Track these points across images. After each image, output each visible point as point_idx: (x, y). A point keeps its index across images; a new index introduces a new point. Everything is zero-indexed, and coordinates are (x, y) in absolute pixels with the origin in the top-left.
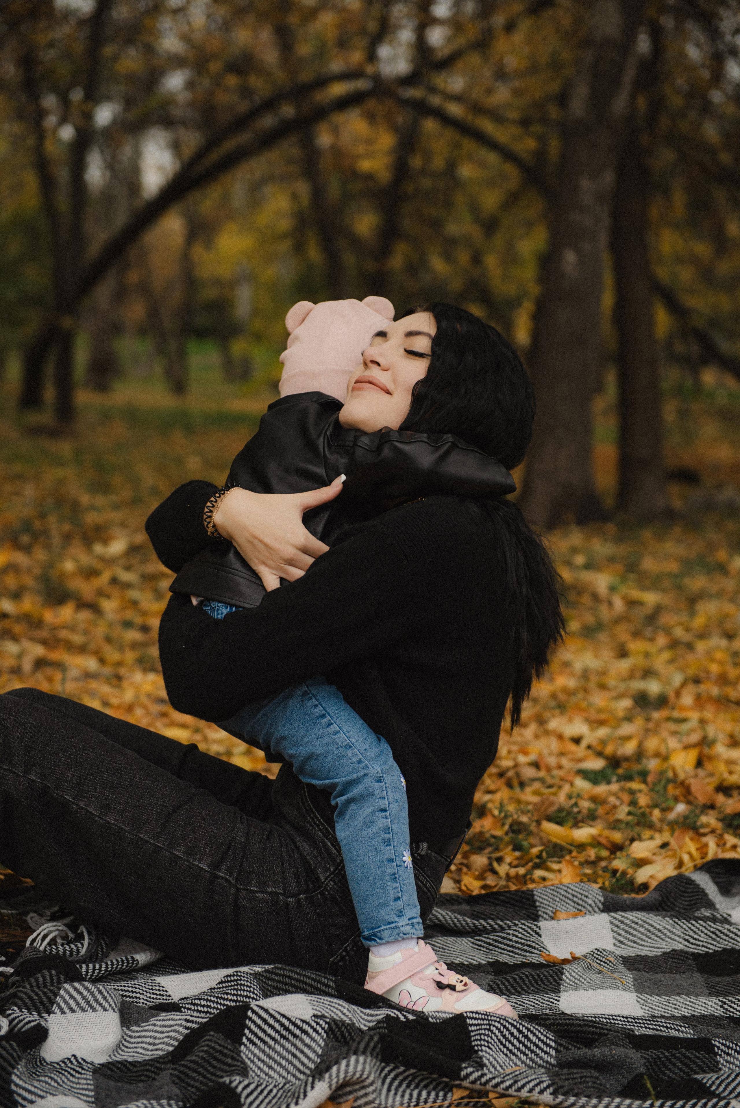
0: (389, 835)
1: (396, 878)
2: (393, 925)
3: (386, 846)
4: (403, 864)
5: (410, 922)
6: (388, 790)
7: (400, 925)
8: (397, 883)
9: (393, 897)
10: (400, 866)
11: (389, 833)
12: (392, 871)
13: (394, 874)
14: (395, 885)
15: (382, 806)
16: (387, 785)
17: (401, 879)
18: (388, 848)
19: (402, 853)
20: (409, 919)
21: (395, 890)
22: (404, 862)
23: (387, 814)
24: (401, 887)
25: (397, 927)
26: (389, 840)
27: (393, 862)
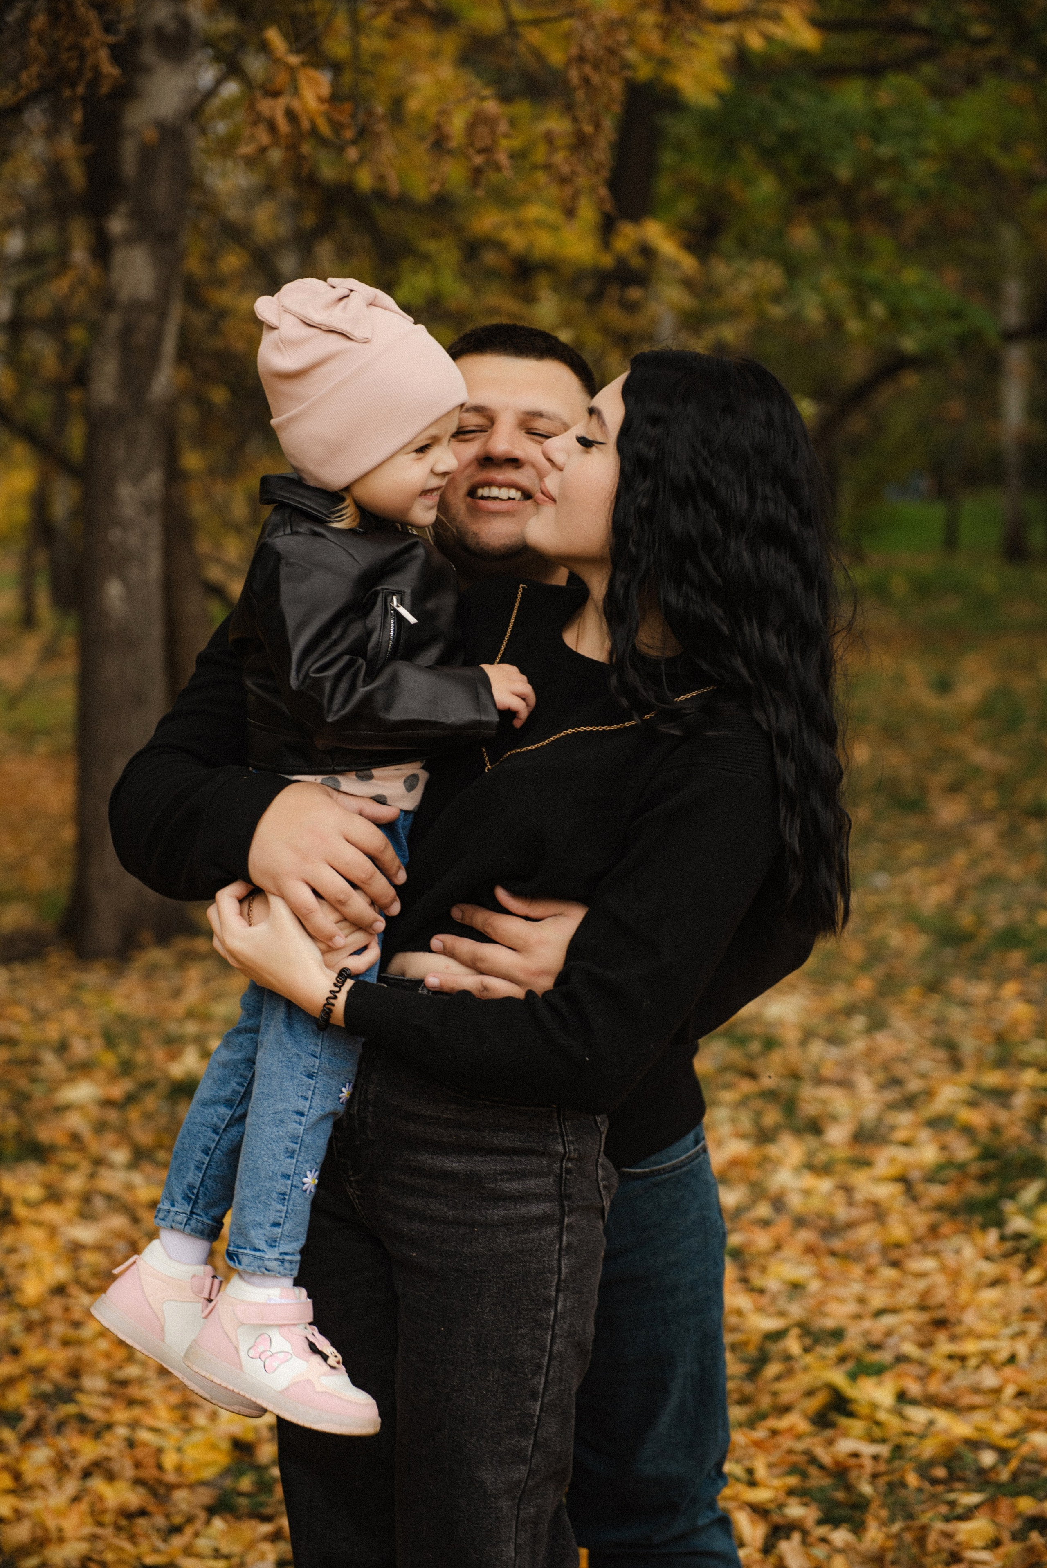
0: (295, 1146)
1: (284, 1199)
2: (258, 1254)
3: (288, 1157)
4: (301, 1185)
5: (281, 1257)
6: (317, 1091)
7: (267, 1257)
8: (284, 1205)
9: (272, 1220)
10: (295, 1187)
11: (297, 1143)
12: (283, 1189)
13: (284, 1194)
14: (279, 1207)
15: (300, 1108)
16: (317, 1086)
17: (291, 1202)
18: (289, 1160)
19: (305, 1172)
20: (281, 1254)
21: (278, 1214)
22: (304, 1184)
23: (303, 1119)
24: (287, 1212)
25: (262, 1259)
26: (294, 1152)
27: (289, 1179)
